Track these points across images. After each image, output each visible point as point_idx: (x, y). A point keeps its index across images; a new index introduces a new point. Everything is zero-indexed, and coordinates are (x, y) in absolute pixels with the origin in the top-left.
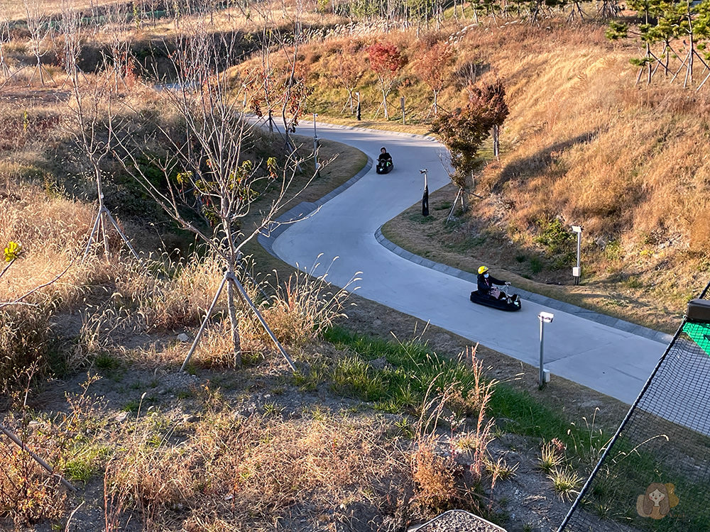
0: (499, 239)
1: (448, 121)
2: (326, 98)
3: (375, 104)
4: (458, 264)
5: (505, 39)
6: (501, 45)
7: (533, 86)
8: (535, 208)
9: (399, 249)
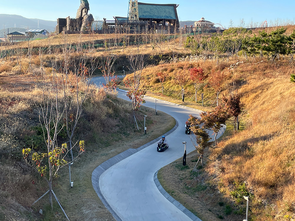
0: (214, 189)
1: (195, 121)
2: (173, 89)
3: (193, 94)
4: (185, 203)
5: (256, 69)
6: (254, 72)
7: (264, 95)
8: (234, 175)
9: (161, 187)
